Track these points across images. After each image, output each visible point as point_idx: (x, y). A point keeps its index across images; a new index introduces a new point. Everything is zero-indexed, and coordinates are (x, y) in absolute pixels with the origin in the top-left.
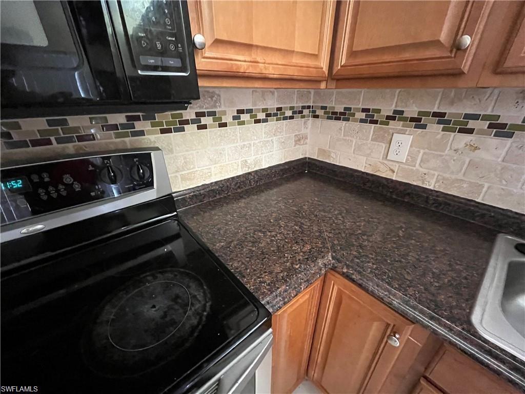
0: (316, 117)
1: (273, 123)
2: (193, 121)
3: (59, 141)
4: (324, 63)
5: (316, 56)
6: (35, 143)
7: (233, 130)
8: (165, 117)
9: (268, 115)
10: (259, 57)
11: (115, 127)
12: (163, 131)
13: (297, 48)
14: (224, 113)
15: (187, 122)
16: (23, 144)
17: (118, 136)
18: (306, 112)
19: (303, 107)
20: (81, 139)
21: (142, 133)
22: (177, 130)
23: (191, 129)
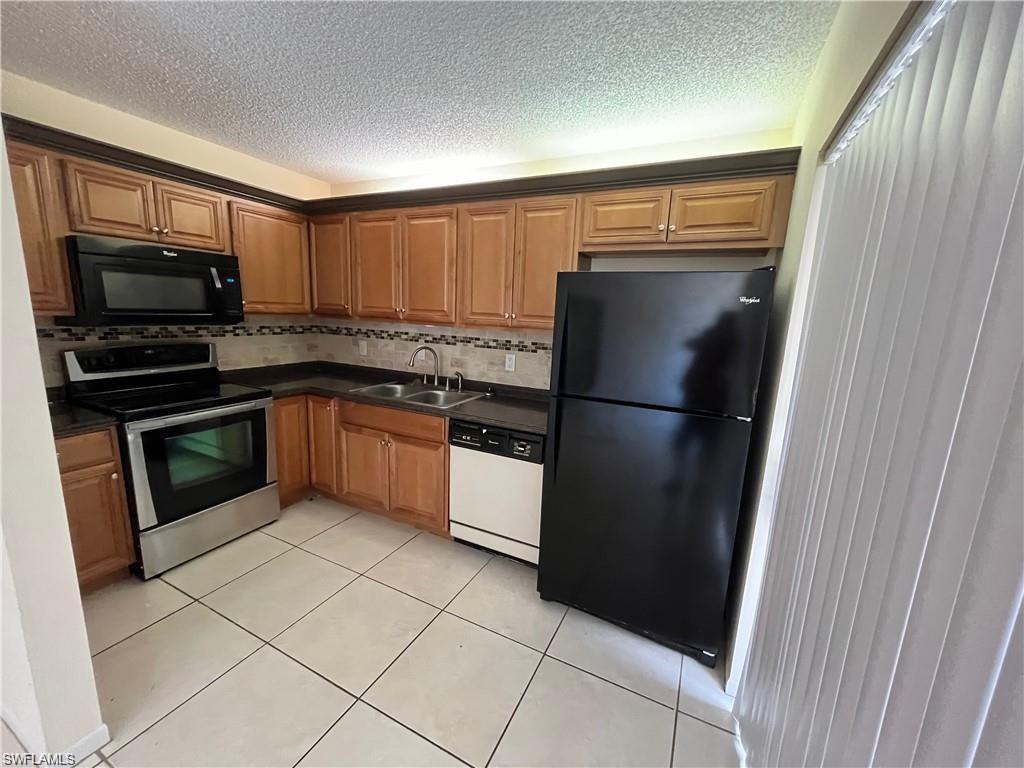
0: (322, 332)
1: (287, 335)
2: (231, 332)
3: (163, 337)
4: (307, 307)
5: (303, 303)
6: (153, 337)
7: (257, 338)
8: (215, 328)
9: (283, 330)
10: (270, 306)
11: (188, 332)
12: (213, 336)
13: (289, 301)
14: (251, 328)
15: (227, 332)
16: (147, 337)
17: (190, 336)
18: (314, 329)
19: (312, 326)
20: (172, 336)
21: (201, 336)
22: (221, 336)
23: (229, 336)
